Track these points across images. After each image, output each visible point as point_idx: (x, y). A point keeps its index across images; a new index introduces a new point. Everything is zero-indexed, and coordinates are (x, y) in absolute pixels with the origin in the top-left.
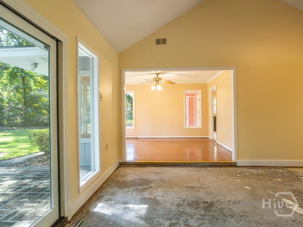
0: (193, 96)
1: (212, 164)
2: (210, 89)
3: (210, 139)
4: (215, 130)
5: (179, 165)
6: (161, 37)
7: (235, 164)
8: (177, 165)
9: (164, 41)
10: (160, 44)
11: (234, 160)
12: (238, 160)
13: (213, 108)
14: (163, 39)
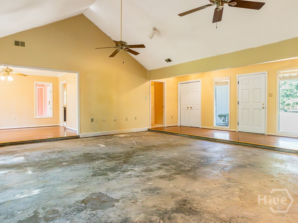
0: (43, 87)
1: (62, 138)
2: (61, 83)
3: (61, 126)
4: (65, 120)
5: (36, 142)
6: (20, 40)
7: (78, 137)
8: (34, 142)
9: (23, 44)
10: (19, 45)
11: (77, 135)
12: (80, 134)
13: (63, 100)
14: (21, 42)
